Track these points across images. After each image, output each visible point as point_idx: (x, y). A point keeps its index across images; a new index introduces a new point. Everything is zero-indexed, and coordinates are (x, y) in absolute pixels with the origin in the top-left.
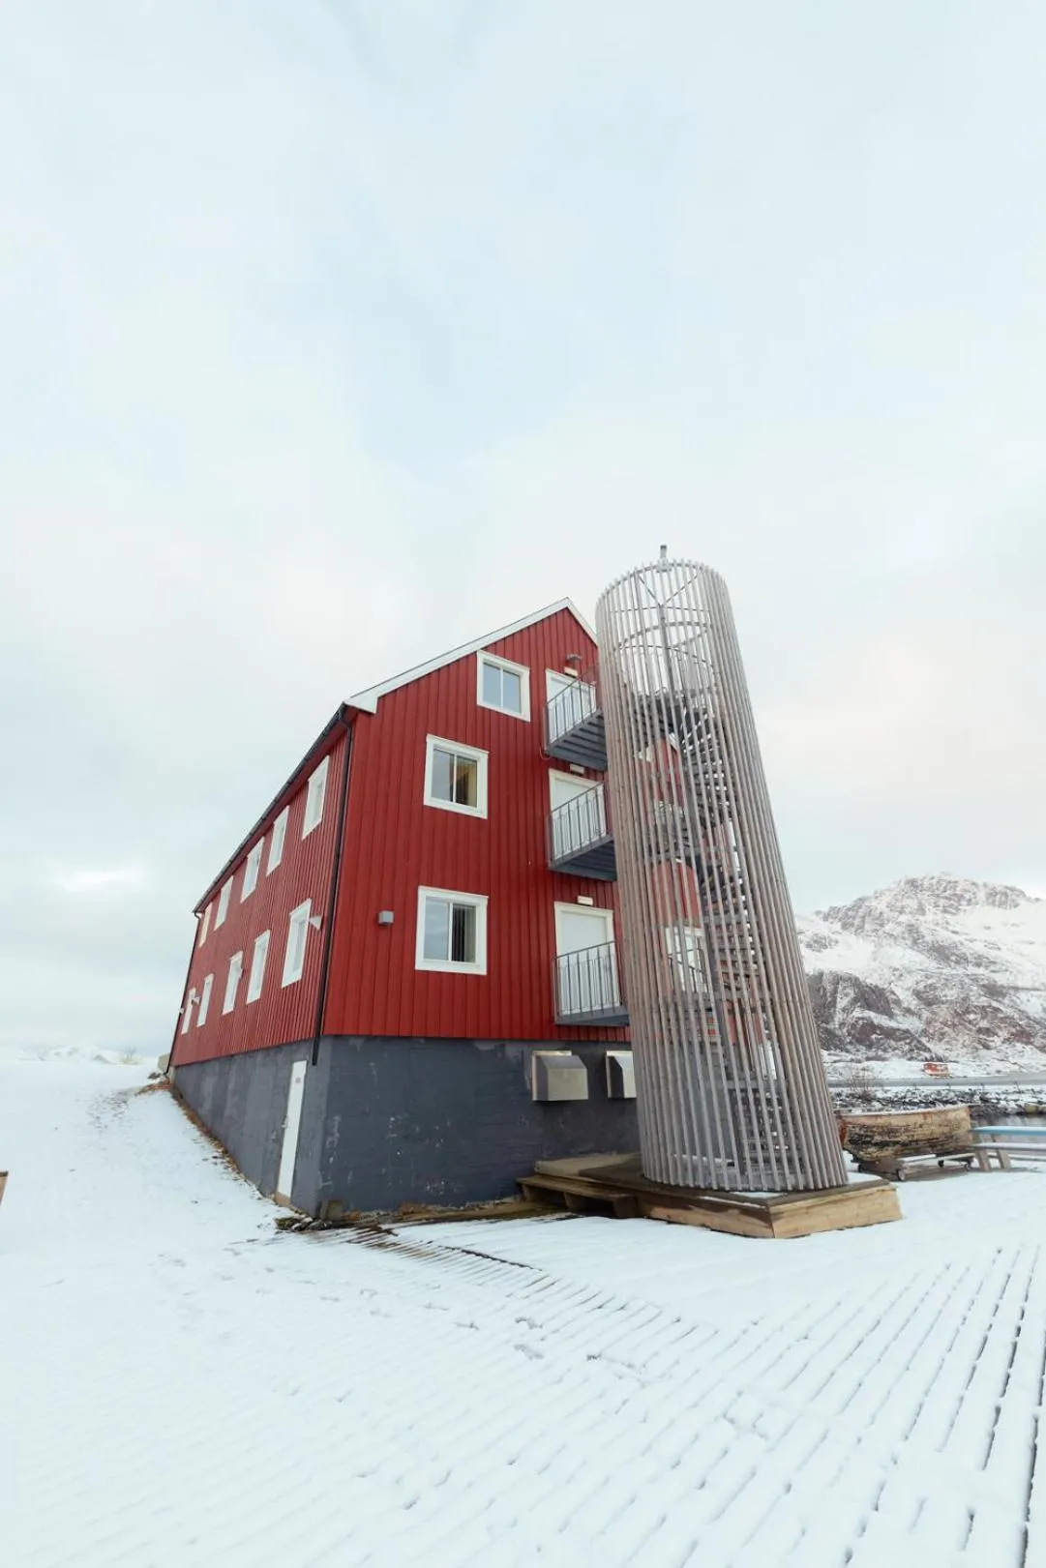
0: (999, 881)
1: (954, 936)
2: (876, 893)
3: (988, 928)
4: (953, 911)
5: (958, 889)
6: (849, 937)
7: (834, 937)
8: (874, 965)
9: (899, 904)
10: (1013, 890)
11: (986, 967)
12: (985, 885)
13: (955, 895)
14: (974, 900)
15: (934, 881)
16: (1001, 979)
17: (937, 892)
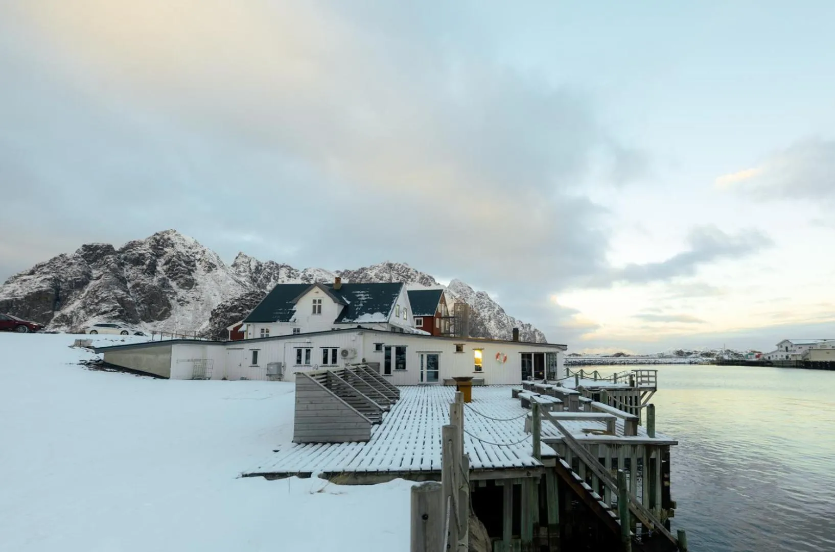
0: (427, 273)
2: (371, 267)
5: (409, 273)
9: (381, 275)
10: (431, 277)
12: (421, 273)
13: (407, 275)
14: (414, 280)
17: (400, 272)
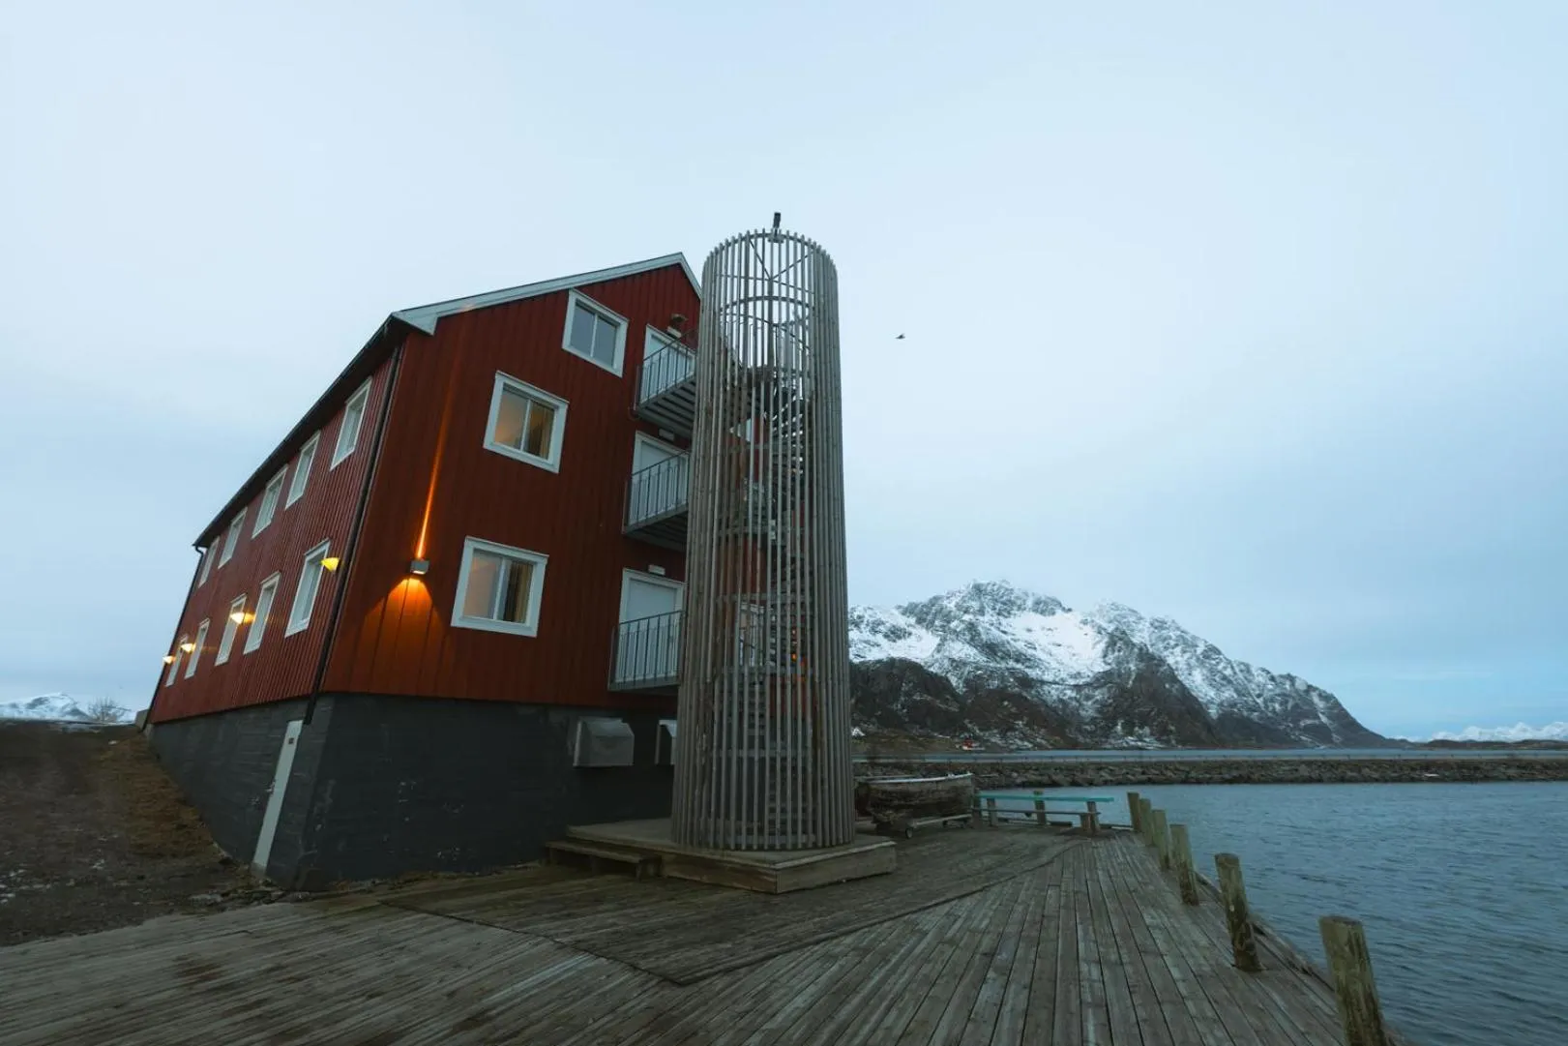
0: (1044, 592)
1: (1001, 634)
2: (948, 594)
3: (1029, 630)
4: (1006, 614)
5: (1012, 596)
6: (920, 631)
7: (910, 629)
8: (937, 656)
9: (965, 605)
10: (1053, 601)
11: (1023, 664)
12: (1033, 596)
13: (1009, 601)
14: (1023, 607)
15: (995, 588)
16: (1033, 673)
17: (996, 598)
